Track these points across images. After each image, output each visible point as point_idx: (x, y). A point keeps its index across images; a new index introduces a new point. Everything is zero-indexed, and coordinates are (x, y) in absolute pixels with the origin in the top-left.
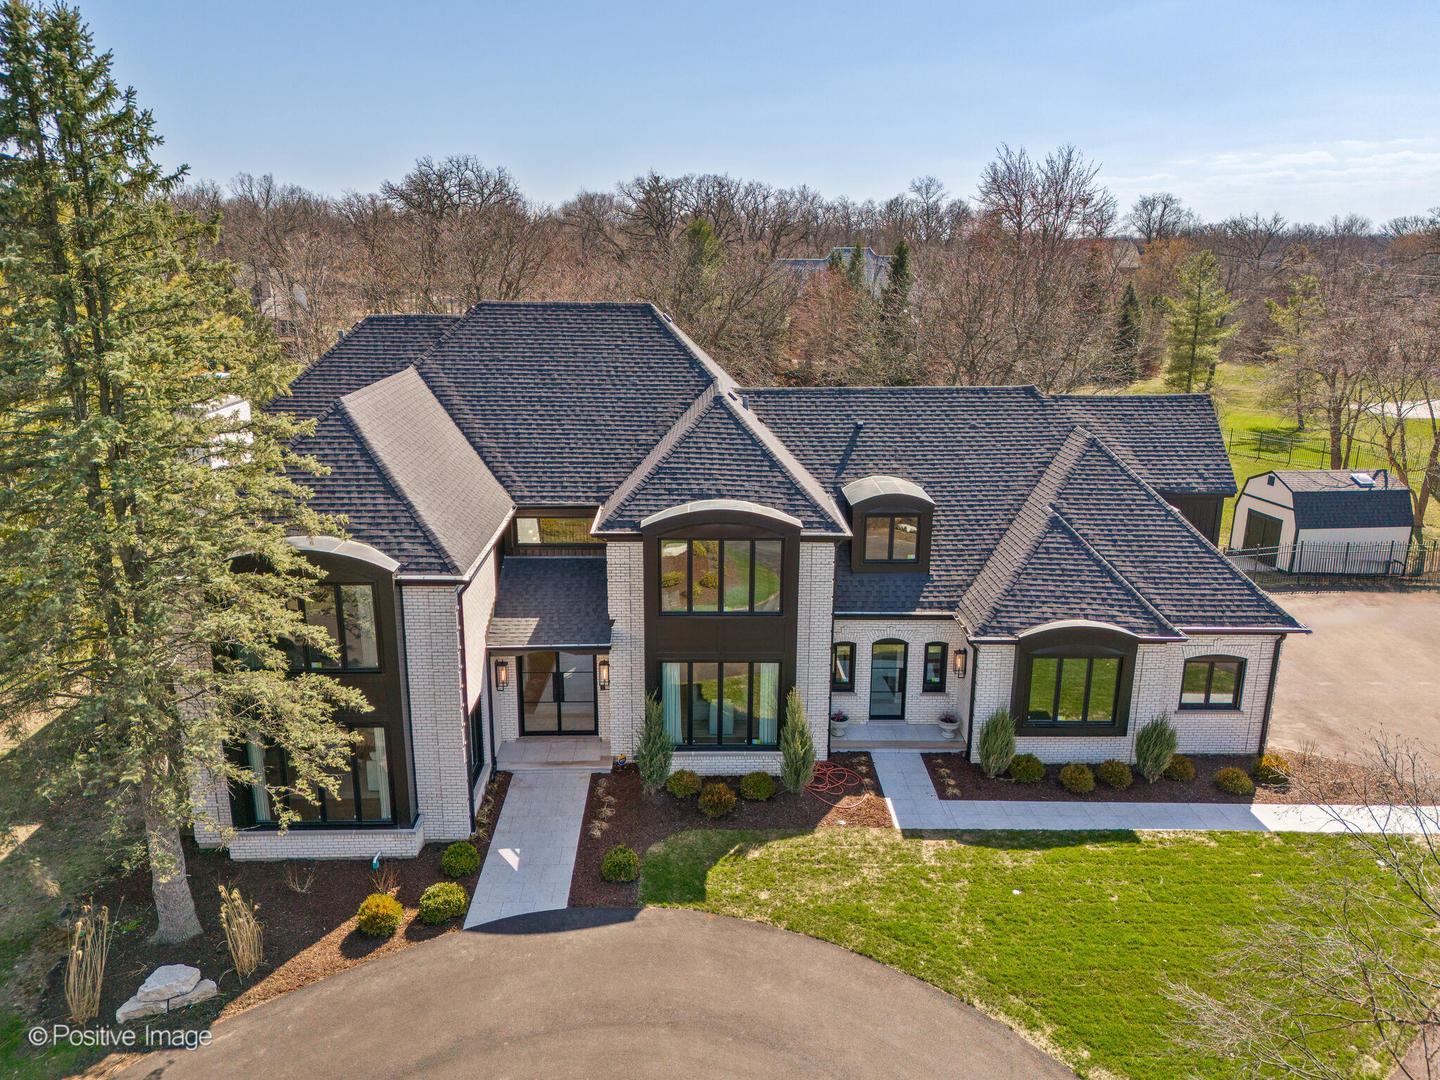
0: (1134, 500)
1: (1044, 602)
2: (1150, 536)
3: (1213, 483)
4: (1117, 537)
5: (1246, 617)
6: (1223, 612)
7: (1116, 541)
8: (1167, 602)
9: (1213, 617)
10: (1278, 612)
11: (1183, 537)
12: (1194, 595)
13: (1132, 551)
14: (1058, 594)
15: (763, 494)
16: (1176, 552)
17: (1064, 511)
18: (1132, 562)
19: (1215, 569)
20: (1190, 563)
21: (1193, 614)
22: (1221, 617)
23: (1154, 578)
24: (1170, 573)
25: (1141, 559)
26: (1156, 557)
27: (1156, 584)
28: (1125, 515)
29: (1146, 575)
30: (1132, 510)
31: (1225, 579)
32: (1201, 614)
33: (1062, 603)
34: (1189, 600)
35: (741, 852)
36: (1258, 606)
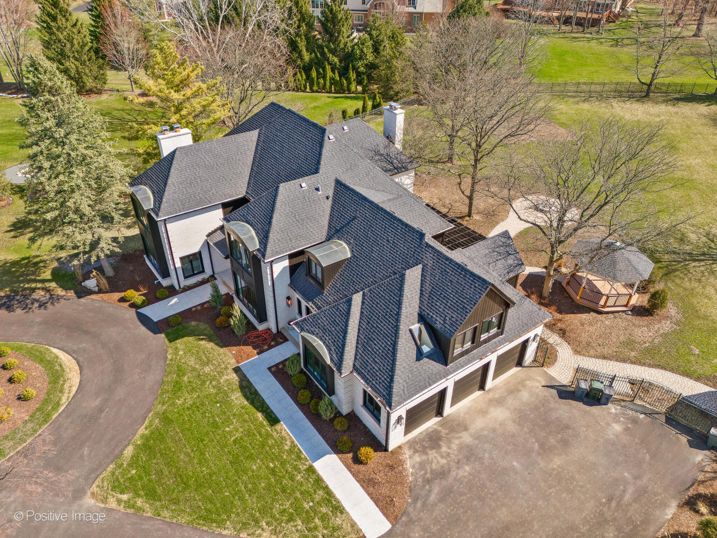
0: (391, 311)
1: (319, 327)
2: (381, 330)
3: (446, 327)
4: (371, 322)
5: (378, 389)
6: (373, 380)
7: (369, 323)
8: (360, 360)
9: (368, 379)
10: (390, 397)
11: (392, 340)
12: (371, 365)
13: (370, 331)
14: (325, 328)
15: (259, 232)
16: (383, 343)
17: (366, 298)
18: (366, 335)
19: (388, 361)
20: (383, 352)
21: (363, 371)
22: (370, 381)
23: (366, 347)
24: (373, 350)
25: (370, 337)
26: (375, 340)
27: (364, 350)
28: (382, 315)
29: (365, 344)
30: (386, 315)
31: (387, 368)
32: (366, 374)
33: (323, 332)
34: (368, 366)
35: (202, 339)
36: (386, 389)
